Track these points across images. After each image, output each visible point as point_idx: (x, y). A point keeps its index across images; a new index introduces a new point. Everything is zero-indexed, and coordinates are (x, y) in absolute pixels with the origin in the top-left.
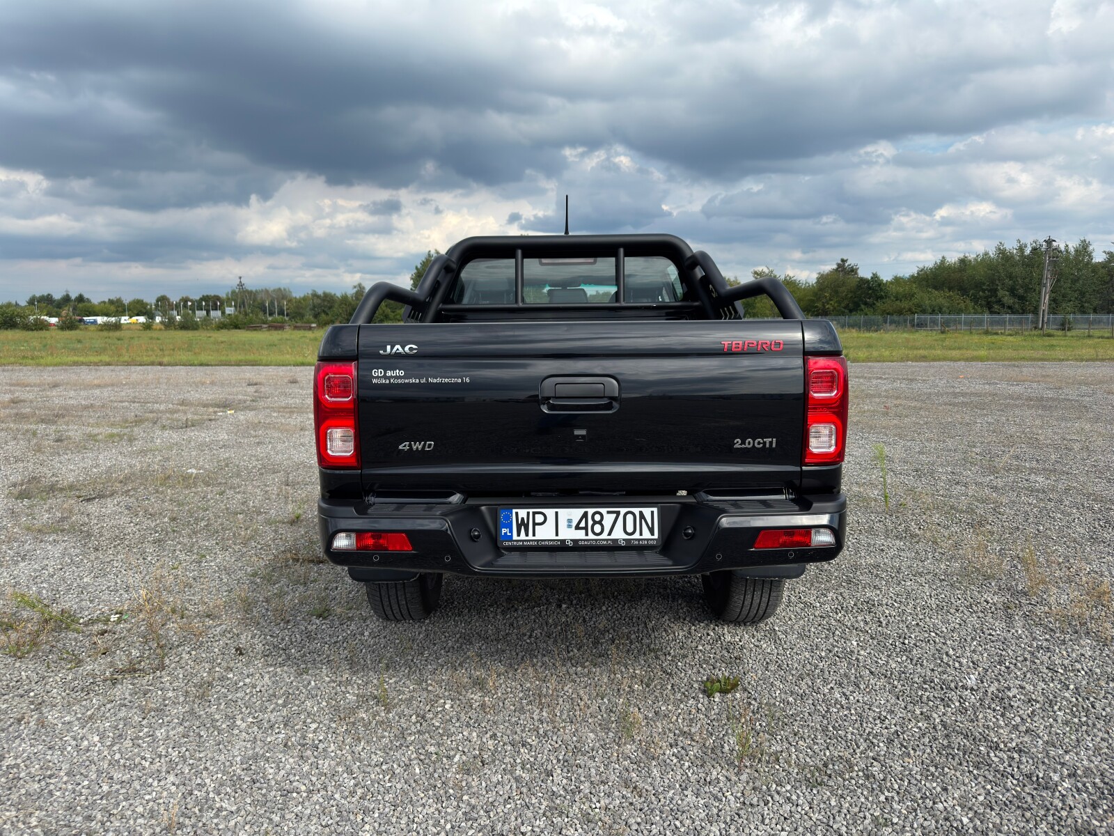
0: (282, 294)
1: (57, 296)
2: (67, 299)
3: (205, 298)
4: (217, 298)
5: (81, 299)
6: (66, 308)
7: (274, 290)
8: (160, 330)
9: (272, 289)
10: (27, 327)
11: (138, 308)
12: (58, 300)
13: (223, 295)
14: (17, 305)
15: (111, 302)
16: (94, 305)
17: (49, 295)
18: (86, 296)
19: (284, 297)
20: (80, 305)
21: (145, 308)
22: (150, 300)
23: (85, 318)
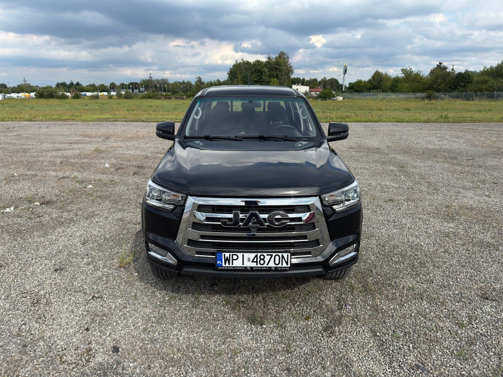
0: (164, 82)
1: (68, 83)
2: (72, 84)
3: (132, 84)
4: (136, 83)
5: (78, 84)
6: (72, 88)
7: (161, 80)
8: (116, 99)
9: (160, 79)
10: (59, 98)
11: (103, 88)
12: (69, 85)
13: (139, 82)
14: (51, 87)
15: (90, 85)
16: (84, 87)
17: (64, 82)
18: (80, 83)
19: (166, 83)
20: (78, 87)
21: (106, 88)
22: (108, 84)
23: (81, 93)
